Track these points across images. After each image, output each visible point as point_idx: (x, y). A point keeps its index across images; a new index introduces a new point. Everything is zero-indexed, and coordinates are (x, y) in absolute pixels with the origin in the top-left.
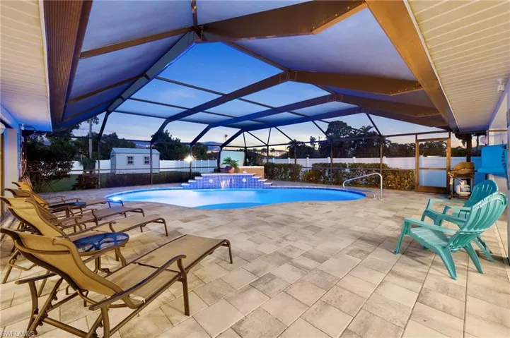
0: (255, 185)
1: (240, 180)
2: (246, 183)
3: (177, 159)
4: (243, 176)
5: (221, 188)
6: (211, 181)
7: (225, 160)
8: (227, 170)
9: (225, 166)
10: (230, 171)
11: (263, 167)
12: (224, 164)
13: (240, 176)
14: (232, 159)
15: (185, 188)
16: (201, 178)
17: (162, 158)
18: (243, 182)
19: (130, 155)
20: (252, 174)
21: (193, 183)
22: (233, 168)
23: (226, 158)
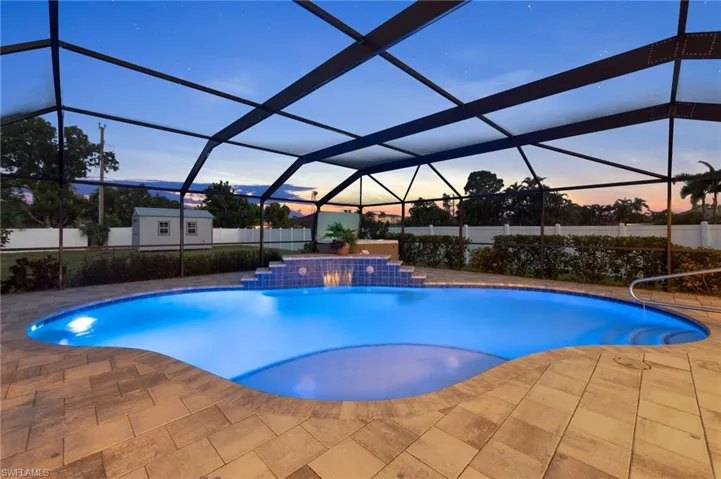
0: (392, 280)
1: (361, 268)
2: (372, 274)
3: (242, 227)
4: (368, 261)
5: (323, 286)
6: (303, 271)
7: (331, 229)
8: (335, 248)
9: (330, 240)
10: (340, 250)
11: (396, 242)
12: (328, 235)
13: (361, 261)
14: (345, 227)
15: (248, 286)
16: (283, 265)
17: (216, 225)
18: (367, 274)
19: (163, 220)
20: (387, 258)
21: (267, 276)
22: (347, 245)
23: (332, 224)
